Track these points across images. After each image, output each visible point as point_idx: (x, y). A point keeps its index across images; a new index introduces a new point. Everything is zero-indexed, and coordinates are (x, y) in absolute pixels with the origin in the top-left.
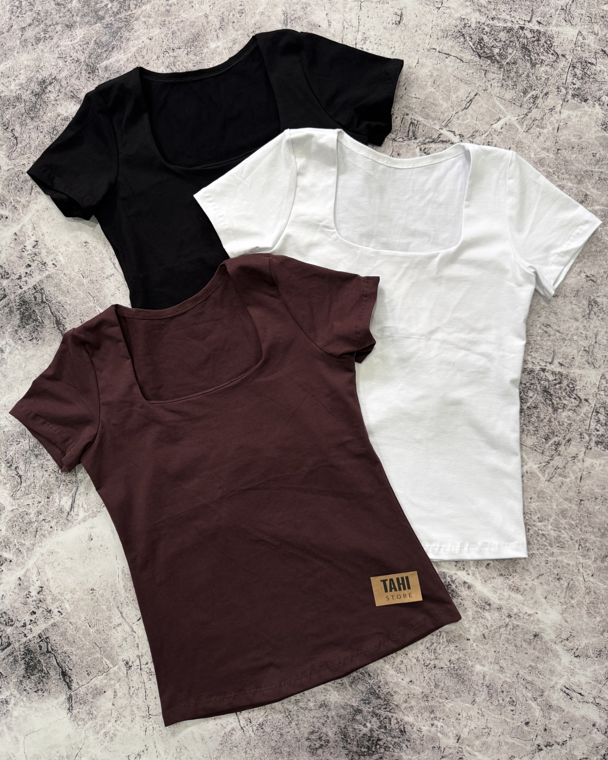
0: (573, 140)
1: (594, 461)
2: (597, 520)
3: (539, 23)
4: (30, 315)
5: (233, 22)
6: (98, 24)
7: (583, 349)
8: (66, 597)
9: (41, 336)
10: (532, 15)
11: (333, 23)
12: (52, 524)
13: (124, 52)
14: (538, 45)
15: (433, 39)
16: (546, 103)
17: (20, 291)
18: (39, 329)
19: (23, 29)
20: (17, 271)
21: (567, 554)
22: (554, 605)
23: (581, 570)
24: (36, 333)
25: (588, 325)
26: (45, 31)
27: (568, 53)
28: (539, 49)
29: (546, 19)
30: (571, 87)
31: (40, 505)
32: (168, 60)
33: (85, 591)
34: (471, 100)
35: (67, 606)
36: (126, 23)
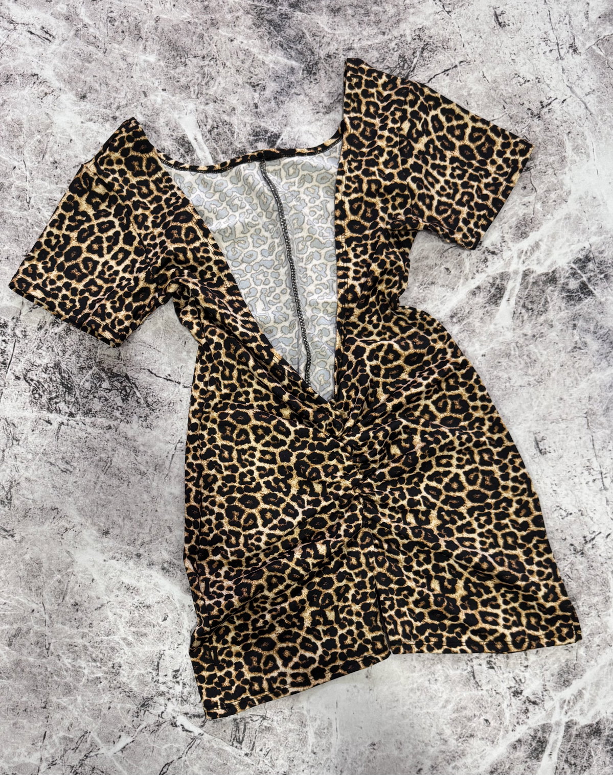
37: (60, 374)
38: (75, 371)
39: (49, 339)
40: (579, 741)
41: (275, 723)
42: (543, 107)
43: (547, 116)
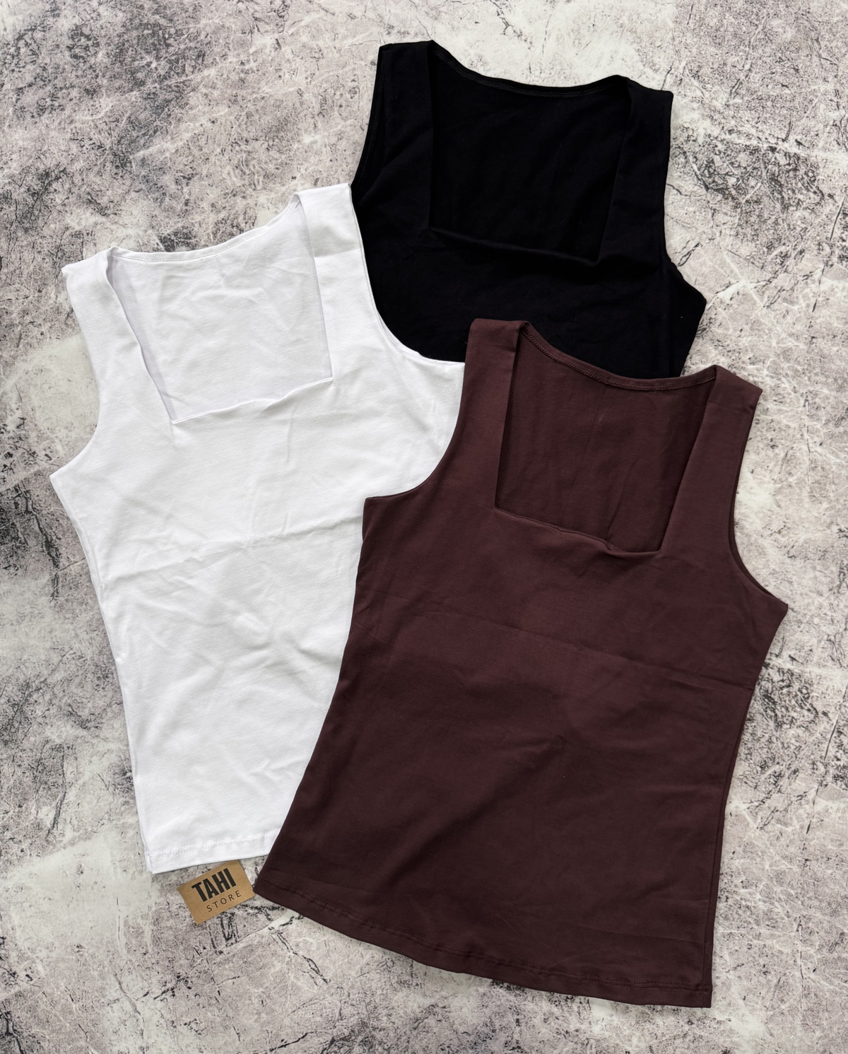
0: (835, 325)
1: (830, 804)
2: (827, 890)
6: (134, 93)
7: (826, 637)
8: (39, 955)
10: (789, 131)
12: (25, 846)
14: (795, 177)
16: (800, 266)
19: (20, 91)
21: (779, 936)
22: (756, 1010)
23: (799, 962)
25: (836, 602)
26: (53, 97)
27: (838, 192)
28: (796, 184)
29: (809, 139)
30: (838, 244)
32: (238, 156)
33: (67, 947)
35: (40, 967)
36: (178, 95)
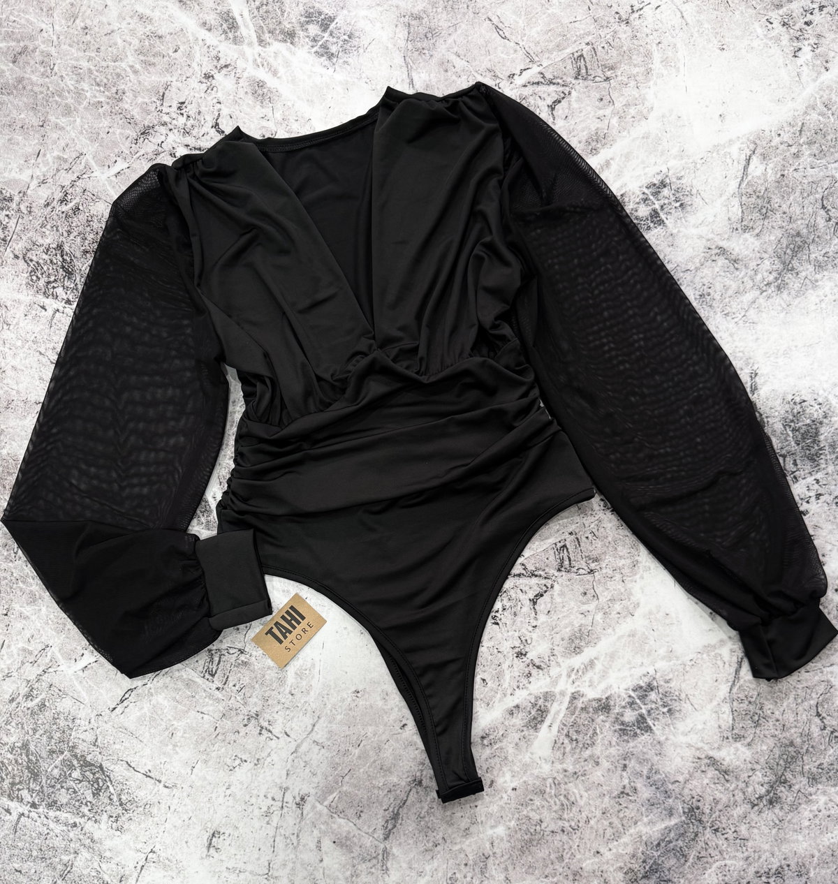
3: (8, 811)
4: (804, 439)
5: (466, 865)
9: (787, 406)
11: (313, 845)
13: (641, 837)
15: (166, 803)
17: (819, 476)
18: (791, 417)
20: (822, 506)
24: (795, 411)
31: (795, 167)
34: (122, 701)
37: (62, 256)
38: (78, 254)
39: (55, 217)
40: (584, 715)
41: (254, 658)
42: (633, 12)
43: (637, 22)
